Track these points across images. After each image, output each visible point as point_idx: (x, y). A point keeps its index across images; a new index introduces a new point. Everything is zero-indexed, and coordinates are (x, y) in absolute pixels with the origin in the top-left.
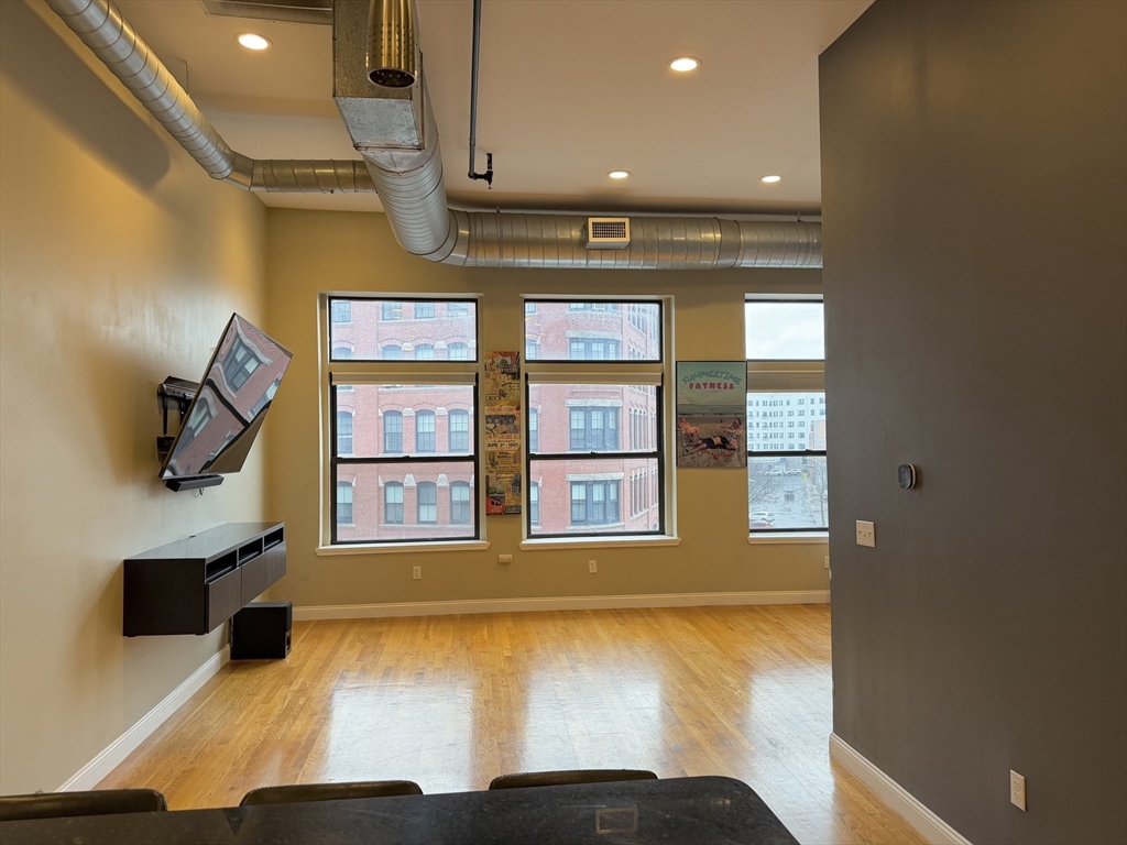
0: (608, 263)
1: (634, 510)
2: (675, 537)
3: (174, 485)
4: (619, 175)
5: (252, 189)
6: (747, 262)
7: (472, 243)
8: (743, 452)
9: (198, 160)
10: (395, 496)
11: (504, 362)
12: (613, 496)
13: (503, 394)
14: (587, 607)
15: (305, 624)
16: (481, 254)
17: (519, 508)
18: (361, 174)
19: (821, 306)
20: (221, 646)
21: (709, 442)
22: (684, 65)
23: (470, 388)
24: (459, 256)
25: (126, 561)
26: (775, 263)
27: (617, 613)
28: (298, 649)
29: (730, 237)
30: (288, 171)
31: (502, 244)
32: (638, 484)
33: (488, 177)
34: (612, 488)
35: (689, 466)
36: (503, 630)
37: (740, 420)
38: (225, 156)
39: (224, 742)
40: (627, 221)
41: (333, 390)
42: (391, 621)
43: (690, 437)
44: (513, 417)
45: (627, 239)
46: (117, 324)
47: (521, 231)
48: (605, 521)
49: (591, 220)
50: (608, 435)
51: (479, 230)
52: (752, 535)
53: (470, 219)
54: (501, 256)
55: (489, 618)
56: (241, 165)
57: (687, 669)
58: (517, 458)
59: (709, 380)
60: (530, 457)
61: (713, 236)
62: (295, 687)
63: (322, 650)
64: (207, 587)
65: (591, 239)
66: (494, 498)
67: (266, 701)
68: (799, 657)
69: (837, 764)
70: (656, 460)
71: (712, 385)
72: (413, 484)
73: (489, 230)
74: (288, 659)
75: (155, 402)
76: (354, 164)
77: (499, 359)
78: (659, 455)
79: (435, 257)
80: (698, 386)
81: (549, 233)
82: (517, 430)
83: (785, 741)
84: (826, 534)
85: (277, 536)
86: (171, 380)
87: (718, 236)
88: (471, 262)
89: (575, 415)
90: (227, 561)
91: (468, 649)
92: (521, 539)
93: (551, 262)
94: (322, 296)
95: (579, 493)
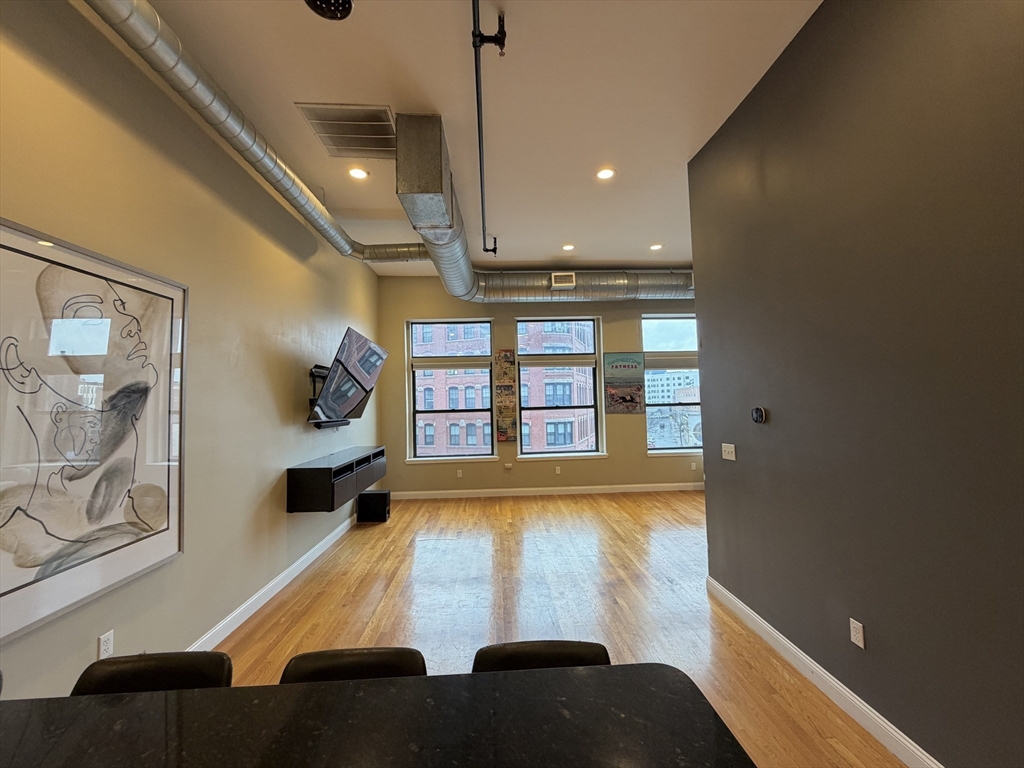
0: (564, 298)
1: (580, 437)
2: (605, 453)
3: (319, 426)
4: (568, 248)
5: (365, 261)
6: (642, 296)
7: (487, 290)
8: (642, 404)
9: (332, 244)
10: (455, 431)
11: (506, 355)
12: (569, 430)
13: (505, 373)
14: (555, 494)
15: (399, 501)
16: (492, 295)
17: (516, 437)
18: (423, 251)
19: (695, 321)
20: (351, 515)
21: (624, 399)
22: (605, 174)
23: (488, 370)
24: (480, 297)
25: (288, 470)
26: (659, 296)
27: (573, 497)
28: (395, 517)
29: (632, 282)
30: (383, 250)
31: (503, 290)
32: (582, 424)
33: (494, 250)
34: (569, 426)
35: (612, 413)
36: (508, 506)
37: (641, 387)
38: (347, 242)
39: (345, 574)
40: (573, 274)
41: (414, 373)
42: (446, 500)
43: (612, 396)
44: (511, 386)
45: (574, 284)
46: (283, 334)
47: (514, 282)
48: (565, 443)
49: (553, 275)
50: (566, 398)
51: (491, 283)
52: (649, 452)
53: (486, 277)
54: (503, 296)
55: (500, 499)
56: (358, 249)
57: (615, 531)
58: (514, 410)
59: (623, 364)
60: (522, 409)
61: (623, 282)
62: (389, 540)
63: (407, 517)
64: (333, 484)
65: (554, 285)
66: (502, 432)
67: (372, 548)
68: (680, 523)
69: (712, 595)
70: (593, 410)
71: (625, 366)
72: (464, 425)
73: (497, 282)
74: (388, 522)
75: (308, 379)
76: (419, 245)
77: (503, 354)
78: (595, 406)
79: (466, 298)
80: (617, 367)
81: (530, 283)
82: (513, 393)
83: (677, 579)
84: (701, 450)
85: (381, 453)
86: (317, 366)
87: (626, 281)
88: (486, 300)
89: (548, 388)
90: (348, 468)
91: (487, 517)
92: (517, 455)
93: (531, 299)
94: (408, 323)
95: (551, 429)
